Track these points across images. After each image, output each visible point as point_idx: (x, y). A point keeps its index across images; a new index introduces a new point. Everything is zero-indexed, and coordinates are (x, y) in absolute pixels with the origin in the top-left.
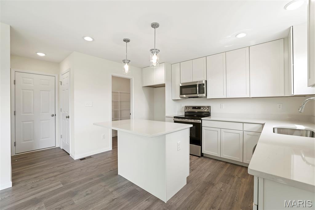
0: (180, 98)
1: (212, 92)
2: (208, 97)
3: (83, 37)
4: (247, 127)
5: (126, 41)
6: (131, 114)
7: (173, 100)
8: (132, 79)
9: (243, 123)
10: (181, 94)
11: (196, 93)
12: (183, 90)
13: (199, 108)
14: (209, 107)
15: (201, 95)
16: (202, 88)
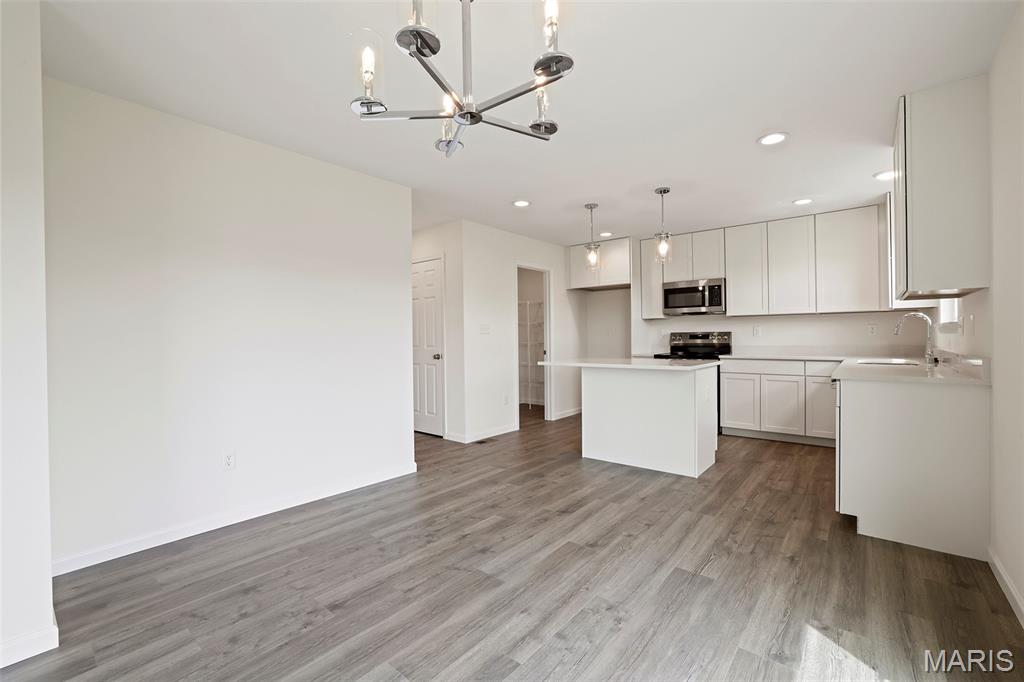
0: (662, 317)
1: (737, 301)
2: (728, 314)
3: (513, 203)
4: (813, 369)
5: (591, 207)
6: (548, 353)
7: (646, 320)
8: (549, 272)
9: (805, 361)
10: (667, 305)
11: (703, 305)
12: (671, 297)
13: (706, 336)
14: (728, 334)
15: (713, 309)
16: (715, 294)
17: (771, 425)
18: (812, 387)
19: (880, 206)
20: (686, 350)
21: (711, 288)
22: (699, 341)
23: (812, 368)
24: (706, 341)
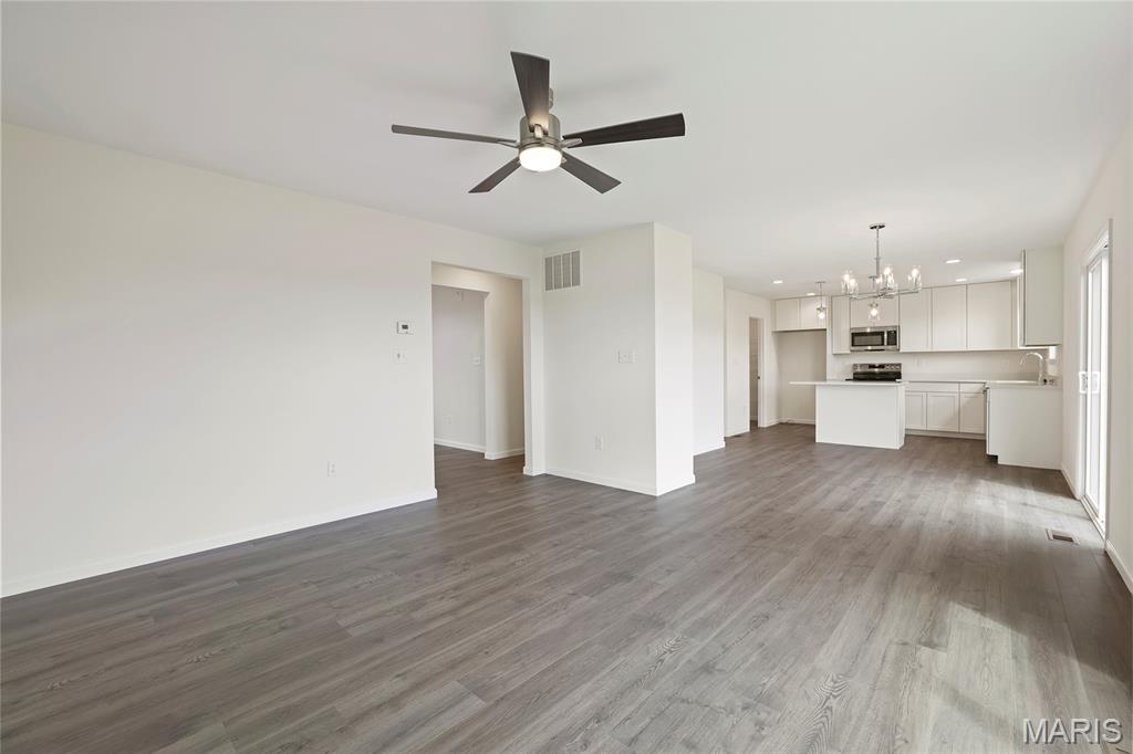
0: (849, 352)
2: (901, 351)
6: (762, 378)
7: (834, 354)
8: (763, 320)
9: (959, 383)
10: (853, 345)
11: (883, 344)
12: (856, 338)
13: (882, 366)
14: (900, 365)
15: (890, 347)
16: (893, 337)
17: (935, 425)
18: (964, 400)
19: (1013, 281)
20: (866, 375)
21: (889, 333)
22: (876, 370)
23: (964, 388)
24: (882, 370)
